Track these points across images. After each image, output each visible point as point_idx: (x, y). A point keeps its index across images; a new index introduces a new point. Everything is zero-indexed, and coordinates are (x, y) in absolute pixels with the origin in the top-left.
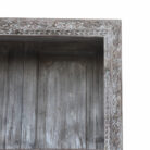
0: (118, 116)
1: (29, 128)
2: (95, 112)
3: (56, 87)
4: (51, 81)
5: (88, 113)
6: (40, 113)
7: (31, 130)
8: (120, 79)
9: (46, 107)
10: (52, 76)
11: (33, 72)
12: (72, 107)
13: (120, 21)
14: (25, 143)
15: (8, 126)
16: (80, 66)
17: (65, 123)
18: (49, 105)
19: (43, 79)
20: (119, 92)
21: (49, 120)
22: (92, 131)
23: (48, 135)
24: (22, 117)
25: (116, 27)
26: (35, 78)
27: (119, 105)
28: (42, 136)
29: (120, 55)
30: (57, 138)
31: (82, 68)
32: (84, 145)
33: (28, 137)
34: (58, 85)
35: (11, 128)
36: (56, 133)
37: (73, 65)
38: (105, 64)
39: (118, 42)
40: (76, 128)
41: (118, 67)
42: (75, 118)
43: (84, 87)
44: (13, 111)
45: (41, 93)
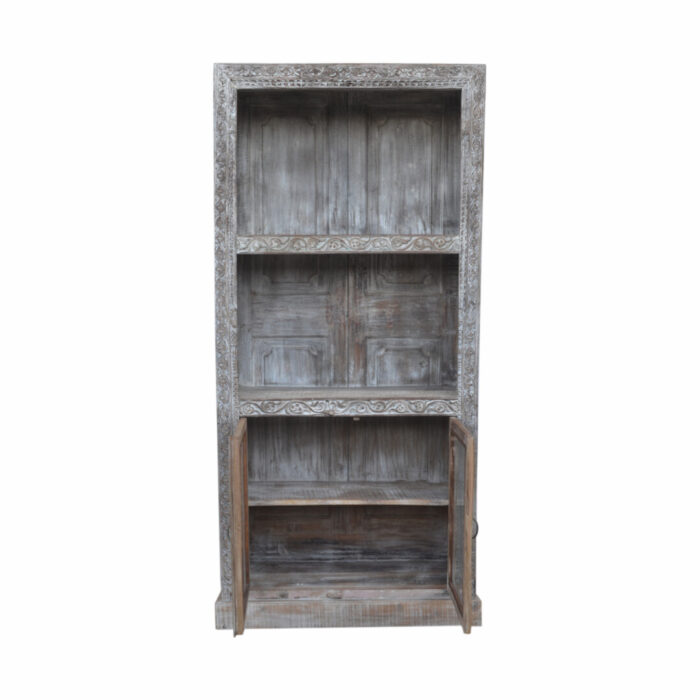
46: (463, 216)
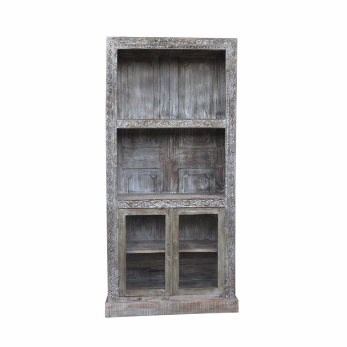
0: (234, 100)
1: (174, 106)
2: (216, 96)
3: (190, 81)
4: (187, 76)
5: (211, 97)
6: (181, 97)
7: (176, 107)
8: (236, 77)
9: (184, 93)
10: (188, 73)
11: (176, 70)
12: (201, 93)
13: (236, 39)
14: (172, 115)
15: (162, 105)
16: (206, 66)
17: (196, 103)
18: (186, 92)
19: (182, 75)
20: (235, 85)
21: (187, 101)
22: (213, 108)
23: (186, 111)
24: (170, 99)
25: (234, 43)
26: (177, 75)
27: (235, 93)
28: (183, 111)
29: (236, 61)
30: (192, 112)
31: (207, 67)
32: (209, 117)
33: (174, 112)
34: (192, 78)
35: (164, 106)
36: (191, 109)
37: (201, 65)
38: (227, 67)
39: (235, 53)
40: (204, 106)
41: (234, 69)
42: (203, 100)
43: (208, 80)
44: (164, 96)
45: (181, 84)
46: (227, 110)
